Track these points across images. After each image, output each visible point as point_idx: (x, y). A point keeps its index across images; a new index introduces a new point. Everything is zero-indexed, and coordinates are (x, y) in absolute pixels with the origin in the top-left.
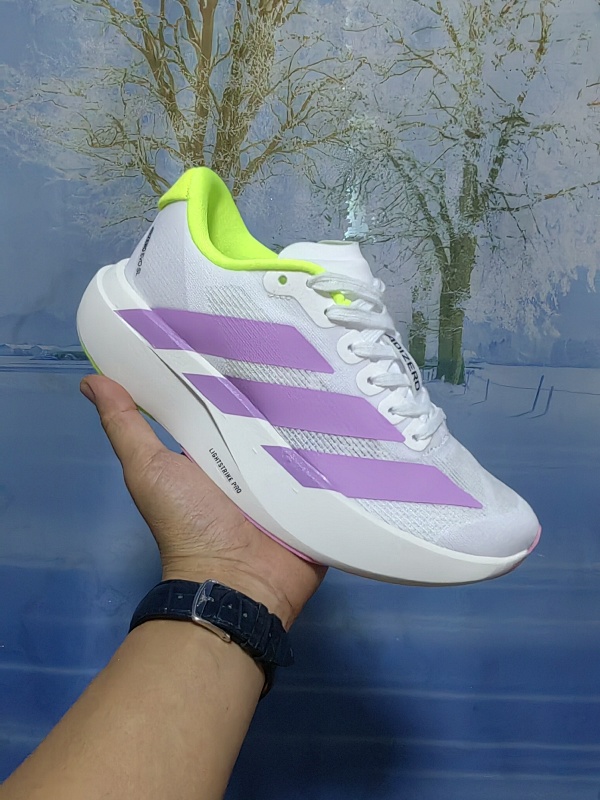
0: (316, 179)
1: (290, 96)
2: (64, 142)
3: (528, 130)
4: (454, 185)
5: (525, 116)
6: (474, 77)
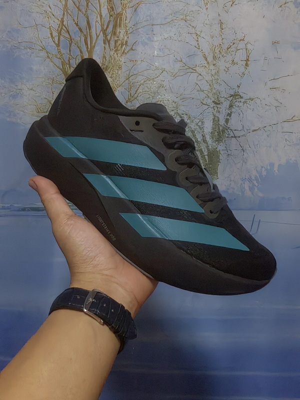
1: (130, 87)
3: (242, 100)
4: (208, 126)
5: (241, 94)
6: (216, 77)
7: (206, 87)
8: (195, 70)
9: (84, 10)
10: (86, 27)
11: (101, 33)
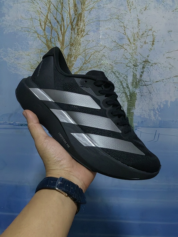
1: (85, 56)
3: (150, 64)
4: (130, 79)
5: (149, 61)
6: (135, 51)
7: (129, 57)
8: (123, 47)
9: (60, 11)
10: (61, 21)
11: (70, 24)
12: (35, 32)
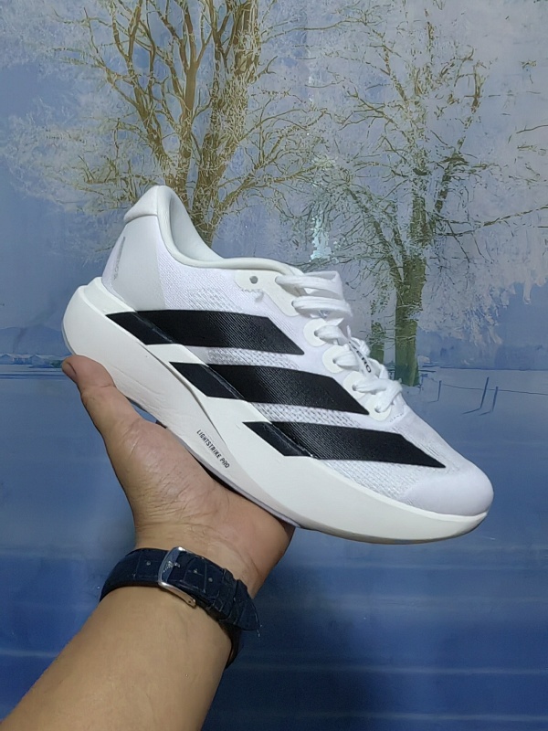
0: (285, 210)
1: (262, 141)
2: (64, 178)
3: (467, 168)
4: (405, 214)
5: (464, 156)
6: (420, 125)
7: (402, 144)
8: (382, 112)
10: (184, 27)
11: (212, 38)
12: (99, 63)
